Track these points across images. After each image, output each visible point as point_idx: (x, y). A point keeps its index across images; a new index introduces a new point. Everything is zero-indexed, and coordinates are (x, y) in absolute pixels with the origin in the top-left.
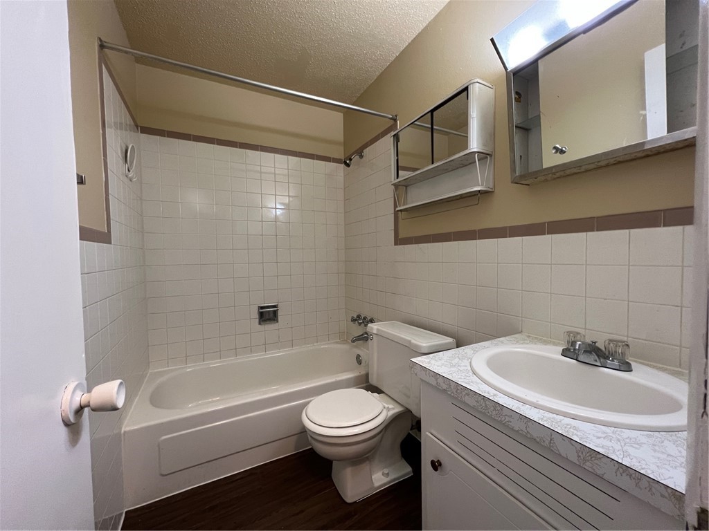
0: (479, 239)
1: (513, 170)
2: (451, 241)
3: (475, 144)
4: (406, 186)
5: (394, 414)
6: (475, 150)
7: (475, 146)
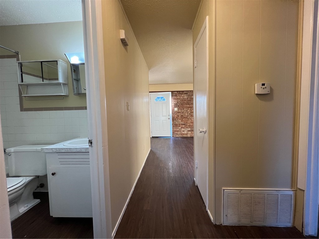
0: (65, 110)
1: (74, 92)
2: (53, 110)
3: (61, 80)
4: (27, 86)
5: (29, 180)
6: (61, 82)
7: (61, 81)
